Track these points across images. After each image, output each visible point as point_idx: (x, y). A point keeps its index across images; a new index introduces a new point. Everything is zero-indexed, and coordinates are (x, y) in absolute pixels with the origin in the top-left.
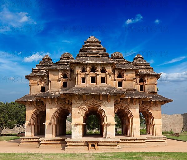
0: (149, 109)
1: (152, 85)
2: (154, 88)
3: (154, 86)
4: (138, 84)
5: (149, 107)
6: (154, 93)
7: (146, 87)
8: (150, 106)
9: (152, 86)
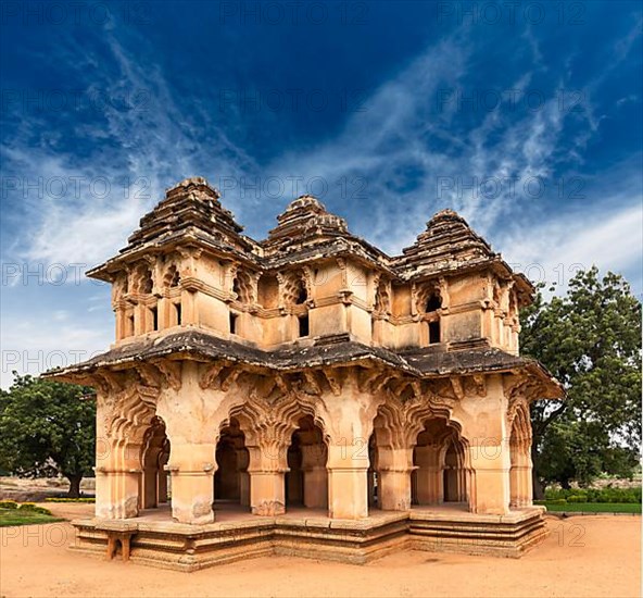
0: (451, 411)
1: (470, 313)
2: (476, 324)
3: (477, 317)
4: (415, 319)
5: (448, 402)
6: (474, 346)
7: (446, 324)
8: (456, 398)
9: (467, 318)
